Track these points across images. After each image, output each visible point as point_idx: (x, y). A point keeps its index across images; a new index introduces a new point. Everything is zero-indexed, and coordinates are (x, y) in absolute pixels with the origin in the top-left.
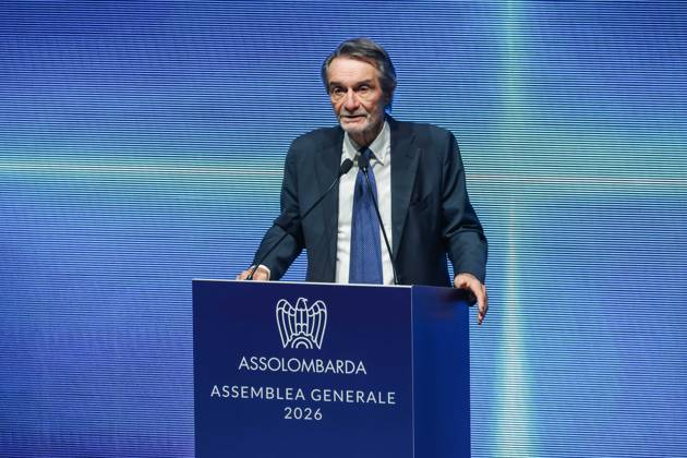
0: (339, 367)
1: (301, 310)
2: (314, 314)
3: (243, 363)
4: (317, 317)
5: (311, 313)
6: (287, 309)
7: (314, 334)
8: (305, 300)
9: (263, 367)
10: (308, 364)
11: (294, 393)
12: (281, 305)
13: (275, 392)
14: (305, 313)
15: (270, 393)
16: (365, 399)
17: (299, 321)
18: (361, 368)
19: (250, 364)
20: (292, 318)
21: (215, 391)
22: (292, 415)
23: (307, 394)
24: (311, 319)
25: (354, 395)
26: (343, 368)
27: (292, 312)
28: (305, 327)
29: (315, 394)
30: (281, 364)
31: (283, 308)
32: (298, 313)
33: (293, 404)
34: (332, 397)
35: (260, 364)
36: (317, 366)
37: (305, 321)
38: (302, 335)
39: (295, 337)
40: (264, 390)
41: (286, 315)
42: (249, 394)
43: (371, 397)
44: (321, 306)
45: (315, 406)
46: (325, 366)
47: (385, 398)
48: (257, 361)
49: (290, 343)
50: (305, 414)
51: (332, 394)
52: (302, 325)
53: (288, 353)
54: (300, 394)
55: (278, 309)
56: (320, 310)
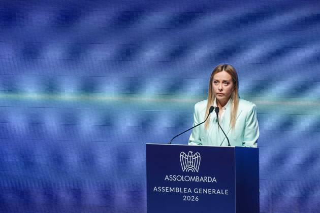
0: (205, 179)
1: (190, 156)
2: (195, 158)
3: (167, 178)
4: (196, 159)
5: (194, 157)
6: (184, 156)
7: (195, 166)
8: (192, 152)
9: (175, 179)
10: (193, 178)
11: (187, 190)
12: (182, 154)
13: (180, 190)
14: (191, 158)
15: (177, 190)
16: (216, 192)
17: (189, 161)
18: (214, 180)
19: (169, 178)
20: (186, 159)
21: (155, 189)
22: (186, 199)
23: (192, 190)
24: (194, 160)
25: (212, 191)
26: (207, 180)
27: (186, 157)
28: (191, 163)
29: (196, 190)
30: (182, 178)
31: (183, 155)
32: (189, 157)
33: (187, 194)
34: (202, 192)
35: (173, 178)
36: (196, 179)
37: (191, 161)
38: (190, 166)
39: (187, 167)
40: (175, 189)
41: (184, 158)
42: (169, 190)
43: (219, 191)
44: (198, 155)
45: (195, 195)
46: (200, 179)
47: (224, 192)
48: (172, 177)
49: (186, 170)
50: (191, 199)
51: (203, 190)
52: (190, 162)
53: (185, 174)
54: (190, 190)
55: (181, 156)
56: (198, 156)
